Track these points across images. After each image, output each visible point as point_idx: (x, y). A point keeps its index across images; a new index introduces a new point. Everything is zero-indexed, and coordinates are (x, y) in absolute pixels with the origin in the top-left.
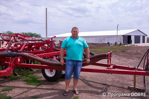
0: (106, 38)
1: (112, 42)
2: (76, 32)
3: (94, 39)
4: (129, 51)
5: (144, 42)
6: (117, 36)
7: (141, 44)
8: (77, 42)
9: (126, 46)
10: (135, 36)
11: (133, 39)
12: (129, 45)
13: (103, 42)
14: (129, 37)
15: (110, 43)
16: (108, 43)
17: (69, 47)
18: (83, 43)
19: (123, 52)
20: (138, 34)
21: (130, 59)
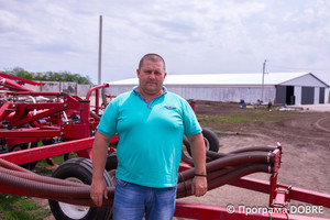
0: (237, 91)
1: (251, 99)
2: (157, 73)
3: (210, 91)
4: (294, 124)
5: (322, 101)
6: (262, 87)
7: (316, 107)
8: (159, 110)
9: (283, 109)
10: (303, 88)
11: (298, 93)
12: (289, 108)
13: (230, 99)
14: (290, 90)
15: (246, 101)
16: (242, 102)
17: (127, 130)
18: (184, 117)
19: (281, 124)
20: (310, 83)
21: (304, 150)
